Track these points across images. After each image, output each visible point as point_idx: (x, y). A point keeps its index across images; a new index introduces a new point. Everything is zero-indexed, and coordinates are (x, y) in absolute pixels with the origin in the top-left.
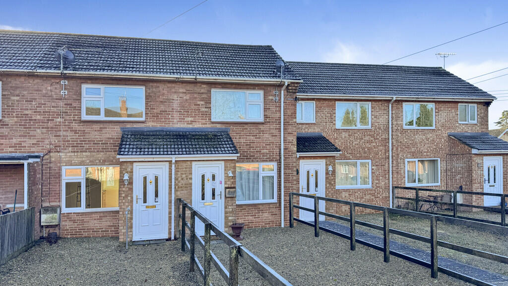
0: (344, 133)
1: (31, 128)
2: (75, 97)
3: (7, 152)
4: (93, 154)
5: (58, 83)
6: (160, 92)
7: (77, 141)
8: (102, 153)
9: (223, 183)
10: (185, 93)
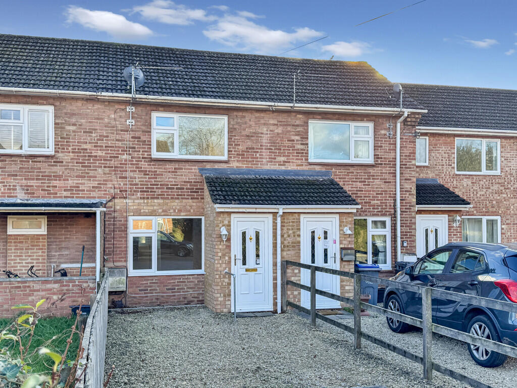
0: (465, 180)
1: (90, 167)
2: (143, 128)
3: (61, 197)
4: (167, 201)
5: (123, 110)
6: (246, 123)
7: (148, 185)
8: (177, 201)
9: (338, 242)
10: (277, 125)
